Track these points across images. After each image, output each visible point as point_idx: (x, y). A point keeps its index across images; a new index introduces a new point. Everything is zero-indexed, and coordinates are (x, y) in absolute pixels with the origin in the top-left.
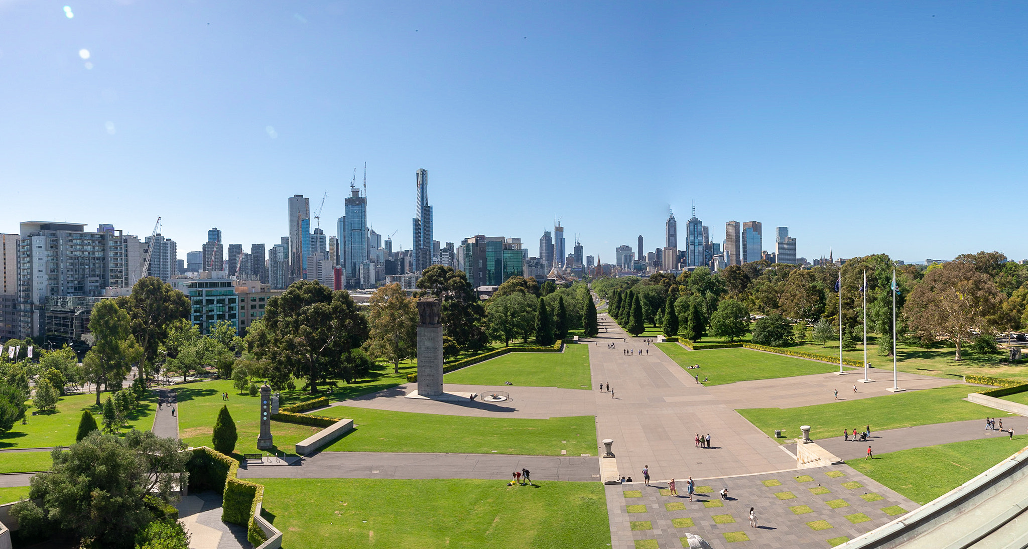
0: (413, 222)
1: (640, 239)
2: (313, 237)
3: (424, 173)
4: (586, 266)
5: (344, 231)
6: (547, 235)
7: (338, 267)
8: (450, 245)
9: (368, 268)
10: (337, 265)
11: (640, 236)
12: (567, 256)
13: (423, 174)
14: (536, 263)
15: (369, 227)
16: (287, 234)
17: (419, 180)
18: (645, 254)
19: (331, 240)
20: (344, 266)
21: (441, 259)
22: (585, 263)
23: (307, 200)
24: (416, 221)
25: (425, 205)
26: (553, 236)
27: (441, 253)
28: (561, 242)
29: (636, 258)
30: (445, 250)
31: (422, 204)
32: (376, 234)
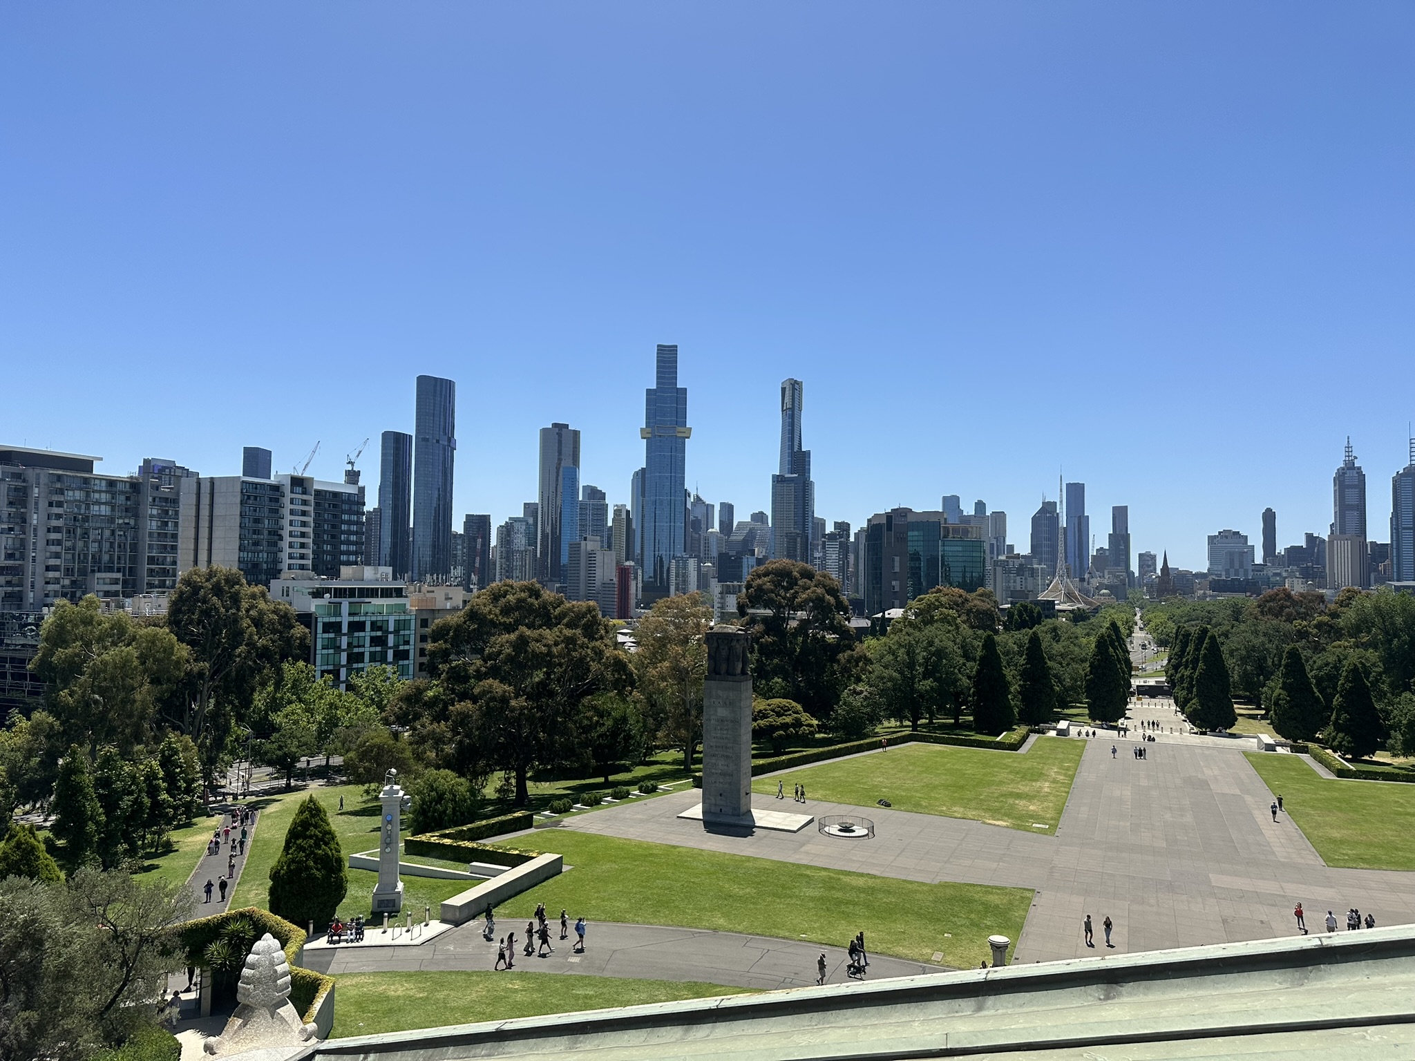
0: (773, 482)
1: (1269, 518)
2: (583, 507)
3: (796, 386)
4: (1137, 574)
5: (643, 495)
6: (1048, 510)
7: (627, 563)
8: (843, 528)
9: (685, 567)
10: (627, 560)
11: (1269, 510)
12: (1093, 552)
13: (794, 389)
14: (1023, 567)
15: (689, 490)
16: (535, 498)
17: (787, 400)
18: (1280, 548)
19: (617, 512)
20: (641, 562)
21: (825, 553)
22: (1135, 567)
23: (576, 434)
24: (778, 480)
25: (796, 450)
26: (1062, 510)
27: (824, 542)
28: (1080, 523)
29: (1259, 559)
30: (832, 537)
31: (792, 446)
32: (704, 503)
